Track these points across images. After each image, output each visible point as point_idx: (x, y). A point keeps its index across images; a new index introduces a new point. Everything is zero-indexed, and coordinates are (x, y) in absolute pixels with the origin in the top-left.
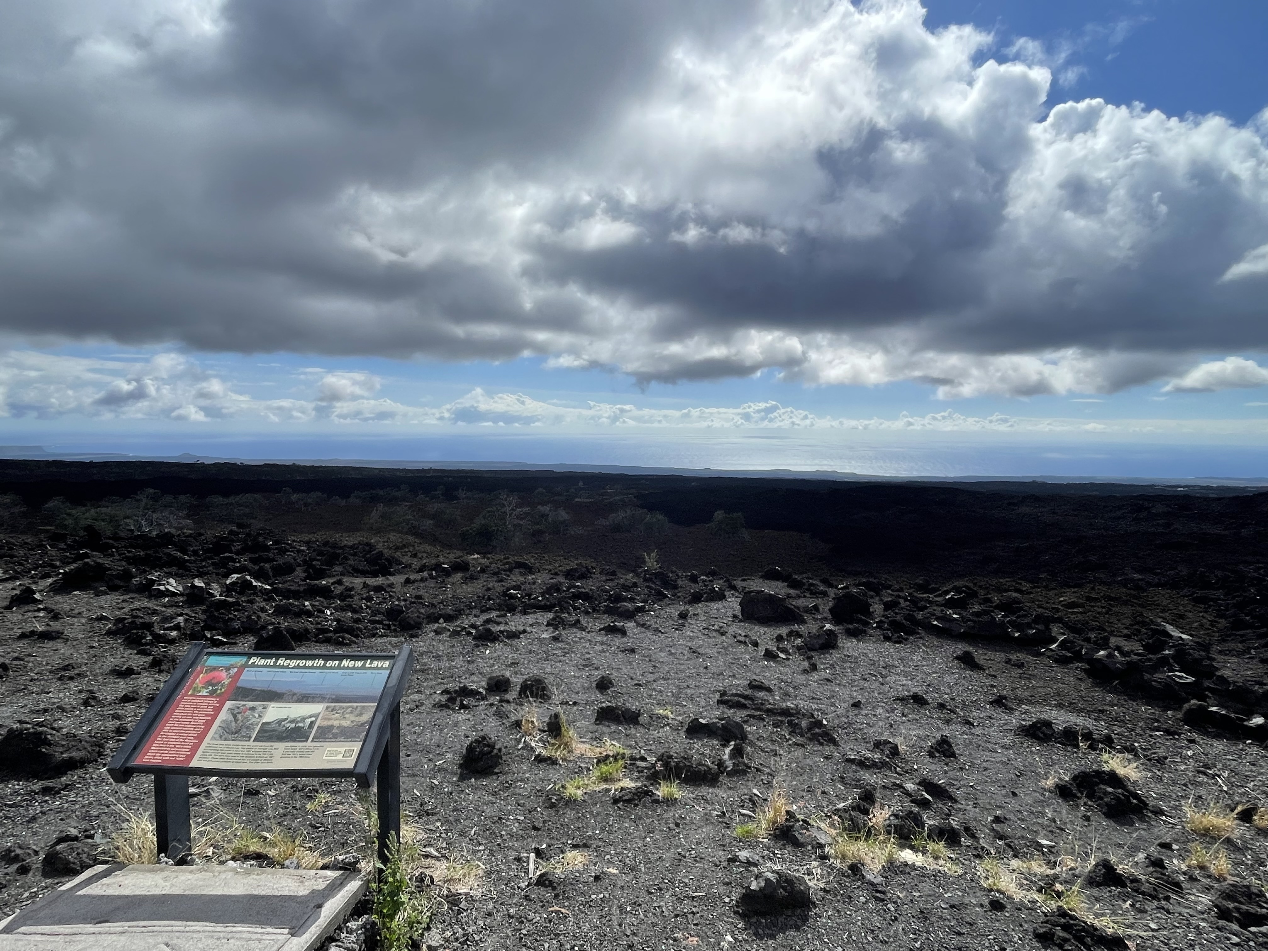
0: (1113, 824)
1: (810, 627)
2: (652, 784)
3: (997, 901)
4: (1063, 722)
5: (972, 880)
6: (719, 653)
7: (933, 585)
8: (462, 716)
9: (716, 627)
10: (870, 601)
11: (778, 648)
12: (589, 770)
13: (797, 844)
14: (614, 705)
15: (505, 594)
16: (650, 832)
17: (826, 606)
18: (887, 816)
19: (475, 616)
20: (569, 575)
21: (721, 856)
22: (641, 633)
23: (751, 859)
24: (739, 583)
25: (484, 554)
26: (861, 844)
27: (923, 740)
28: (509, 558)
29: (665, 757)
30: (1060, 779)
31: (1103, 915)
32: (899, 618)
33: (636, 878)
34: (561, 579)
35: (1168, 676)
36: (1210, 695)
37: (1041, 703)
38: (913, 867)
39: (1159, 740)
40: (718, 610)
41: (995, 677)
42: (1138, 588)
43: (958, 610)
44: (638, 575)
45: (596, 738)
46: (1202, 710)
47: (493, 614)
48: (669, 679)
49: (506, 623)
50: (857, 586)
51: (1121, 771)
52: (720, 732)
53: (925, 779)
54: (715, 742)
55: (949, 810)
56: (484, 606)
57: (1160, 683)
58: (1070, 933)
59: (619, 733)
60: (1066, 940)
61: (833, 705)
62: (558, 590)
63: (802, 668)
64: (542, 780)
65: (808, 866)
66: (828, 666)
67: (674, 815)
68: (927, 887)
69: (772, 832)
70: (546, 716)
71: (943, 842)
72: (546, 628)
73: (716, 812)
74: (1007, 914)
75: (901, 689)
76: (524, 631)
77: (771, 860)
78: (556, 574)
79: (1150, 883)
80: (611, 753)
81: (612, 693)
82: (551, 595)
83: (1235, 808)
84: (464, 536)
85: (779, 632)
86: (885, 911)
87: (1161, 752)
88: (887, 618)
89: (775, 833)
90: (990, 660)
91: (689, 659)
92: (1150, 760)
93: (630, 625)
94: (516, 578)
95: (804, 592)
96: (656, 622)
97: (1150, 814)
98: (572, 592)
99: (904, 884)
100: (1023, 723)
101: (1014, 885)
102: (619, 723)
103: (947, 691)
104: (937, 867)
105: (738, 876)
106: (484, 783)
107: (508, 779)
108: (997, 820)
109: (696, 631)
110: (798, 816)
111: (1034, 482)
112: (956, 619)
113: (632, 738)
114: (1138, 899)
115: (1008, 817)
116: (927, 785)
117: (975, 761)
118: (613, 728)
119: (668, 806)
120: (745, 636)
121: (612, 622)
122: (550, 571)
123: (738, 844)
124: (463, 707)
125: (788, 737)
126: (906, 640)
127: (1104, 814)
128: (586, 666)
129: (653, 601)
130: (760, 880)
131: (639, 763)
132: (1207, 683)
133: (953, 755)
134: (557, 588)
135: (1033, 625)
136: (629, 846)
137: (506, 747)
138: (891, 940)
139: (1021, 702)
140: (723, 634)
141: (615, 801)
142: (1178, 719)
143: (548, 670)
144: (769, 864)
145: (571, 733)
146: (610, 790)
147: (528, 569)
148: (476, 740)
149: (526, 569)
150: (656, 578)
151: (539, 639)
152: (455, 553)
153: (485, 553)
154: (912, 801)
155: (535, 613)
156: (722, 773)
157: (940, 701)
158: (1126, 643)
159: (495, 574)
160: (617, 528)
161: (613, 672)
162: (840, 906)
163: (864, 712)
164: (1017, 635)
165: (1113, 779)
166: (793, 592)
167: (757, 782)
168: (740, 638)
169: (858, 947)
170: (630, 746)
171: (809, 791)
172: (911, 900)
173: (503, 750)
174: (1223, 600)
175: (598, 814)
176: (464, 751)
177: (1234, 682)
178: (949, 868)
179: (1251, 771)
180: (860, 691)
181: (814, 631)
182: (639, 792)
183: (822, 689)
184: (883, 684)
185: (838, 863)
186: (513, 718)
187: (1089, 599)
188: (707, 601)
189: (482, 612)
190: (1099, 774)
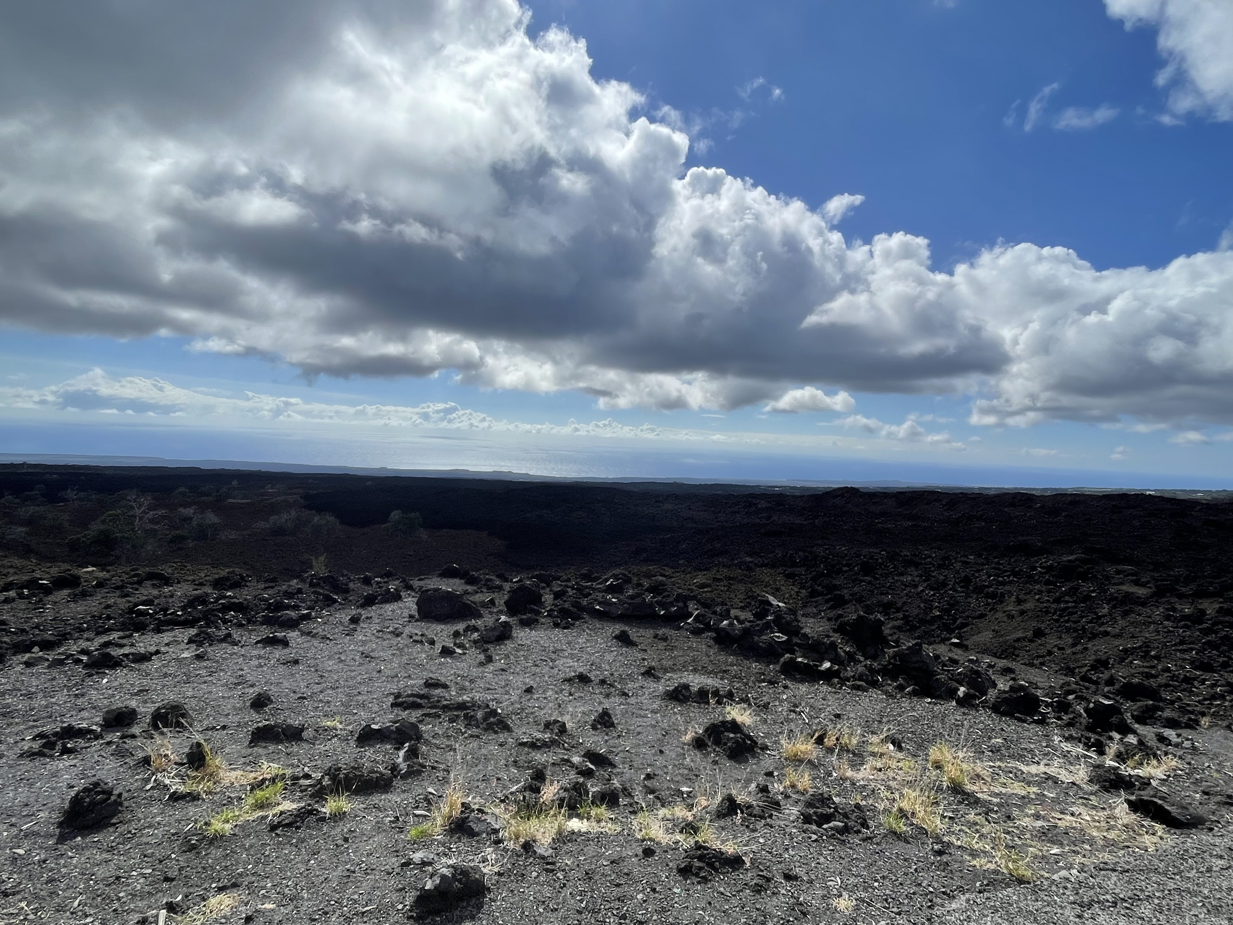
0: (734, 764)
1: (486, 621)
2: (317, 802)
3: (649, 849)
4: (698, 684)
5: (629, 835)
6: (393, 655)
7: (596, 575)
8: (66, 762)
9: (391, 629)
10: (542, 592)
11: (455, 644)
12: (240, 799)
13: (472, 834)
14: (272, 723)
15: (131, 611)
16: (315, 854)
17: (501, 599)
18: (556, 790)
19: (88, 640)
20: (218, 584)
21: (394, 862)
22: (306, 642)
23: (425, 859)
24: (416, 583)
25: (102, 567)
26: (534, 821)
27: (587, 715)
28: (137, 569)
29: (333, 771)
30: (696, 733)
31: (727, 840)
32: (567, 605)
33: (297, 908)
34: (208, 590)
35: (771, 637)
36: (797, 649)
37: (680, 670)
38: (580, 834)
39: (764, 689)
40: (393, 611)
41: (646, 650)
42: (749, 569)
43: (616, 595)
44: (303, 581)
45: (250, 762)
46: (792, 661)
47: (114, 636)
48: (337, 687)
49: (132, 645)
50: (529, 579)
51: (739, 719)
52: (393, 736)
53: (589, 751)
54: (388, 747)
55: (609, 775)
56: (101, 627)
57: (765, 643)
58: (704, 862)
59: (278, 753)
60: (700, 869)
61: (507, 693)
62: (204, 602)
63: (478, 660)
64: (179, 821)
65: (483, 854)
66: (503, 656)
67: (343, 830)
68: (591, 849)
69: (447, 828)
70: (186, 747)
71: (604, 806)
72: (187, 646)
73: (389, 819)
74: (657, 858)
75: (568, 670)
76: (157, 652)
77: (446, 855)
78: (201, 584)
79: (759, 806)
80: (269, 776)
81: (270, 710)
82: (195, 608)
83: (814, 735)
84: (74, 546)
85: (455, 629)
86: (555, 880)
87: (766, 699)
88: (556, 606)
89: (450, 828)
90: (642, 636)
91: (361, 664)
92: (758, 707)
93: (293, 635)
94: (148, 591)
95: (481, 587)
96: (324, 630)
97: (759, 751)
98: (222, 603)
99: (571, 851)
100: (668, 688)
101: (661, 831)
102: (280, 742)
103: (607, 667)
104: (600, 830)
105: (412, 879)
106: (96, 839)
107: (131, 828)
108: (649, 777)
109: (368, 634)
110: (473, 807)
111: (675, 483)
112: (615, 603)
113: (294, 756)
114: (751, 821)
115: (656, 773)
116: (592, 756)
117: (630, 728)
118: (272, 748)
119: (335, 822)
120: (422, 635)
121: (271, 633)
122: (194, 581)
123: (412, 847)
124: (66, 751)
125: (463, 730)
126: (573, 625)
127: (728, 756)
128: (239, 684)
129: (320, 608)
130: (435, 878)
131: (303, 782)
132: (796, 640)
133: (612, 725)
134: (202, 600)
135: (675, 603)
136: (289, 874)
137: (130, 790)
138: (561, 906)
139: (666, 671)
140: (398, 635)
141: (273, 828)
142: (776, 671)
143: (190, 694)
144: (444, 860)
145: (216, 762)
146: (267, 816)
147: (166, 581)
148: (85, 788)
149: (161, 580)
150: (324, 583)
151: (177, 659)
152: (59, 567)
153: (106, 565)
154: (578, 773)
155: (173, 630)
156: (396, 777)
157: (601, 678)
158: (741, 613)
159: (117, 588)
160: (278, 532)
161: (272, 687)
162: (513, 886)
163: (535, 697)
164: (662, 613)
165: (734, 726)
166: (470, 588)
167: (433, 780)
168: (415, 638)
169: (530, 921)
170: (292, 765)
171: (483, 780)
172: (578, 865)
173: (125, 795)
174: (804, 575)
175: (251, 846)
176: (67, 805)
177: (813, 637)
178: (610, 828)
179: (823, 705)
180: (532, 677)
181: (490, 624)
182: (301, 813)
183: (496, 680)
184: (552, 668)
185: (511, 845)
186: (141, 755)
187: (715, 579)
188: (382, 603)
189: (98, 634)
190: (724, 723)
